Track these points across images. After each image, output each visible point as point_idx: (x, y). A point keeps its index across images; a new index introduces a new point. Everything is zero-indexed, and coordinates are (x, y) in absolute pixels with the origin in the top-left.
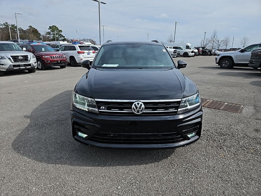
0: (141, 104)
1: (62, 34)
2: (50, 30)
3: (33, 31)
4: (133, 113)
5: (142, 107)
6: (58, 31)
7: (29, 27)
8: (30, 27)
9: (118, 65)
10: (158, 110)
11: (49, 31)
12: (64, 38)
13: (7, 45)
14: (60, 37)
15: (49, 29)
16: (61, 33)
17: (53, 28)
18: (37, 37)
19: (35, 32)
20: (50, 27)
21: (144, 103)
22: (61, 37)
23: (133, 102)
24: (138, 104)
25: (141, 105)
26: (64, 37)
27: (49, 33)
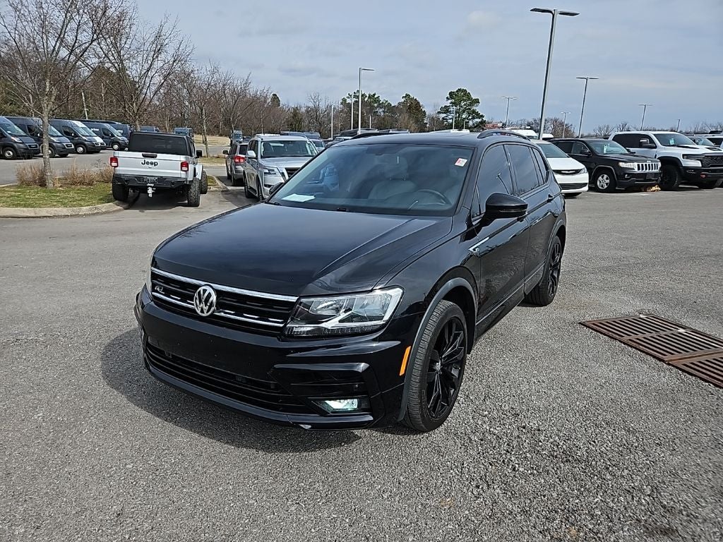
0: (210, 293)
1: (478, 108)
2: (450, 101)
3: (410, 107)
4: (194, 311)
5: (211, 300)
6: (468, 102)
7: (403, 97)
8: (405, 97)
9: (313, 197)
10: (245, 315)
11: (448, 103)
12: (480, 120)
13: (291, 145)
14: (470, 117)
15: (447, 98)
16: (474, 108)
17: (459, 97)
18: (417, 121)
19: (412, 108)
20: (451, 94)
21: (218, 292)
22: (473, 118)
23: (199, 286)
24: (205, 291)
25: (210, 295)
26: (482, 116)
27: (446, 110)
